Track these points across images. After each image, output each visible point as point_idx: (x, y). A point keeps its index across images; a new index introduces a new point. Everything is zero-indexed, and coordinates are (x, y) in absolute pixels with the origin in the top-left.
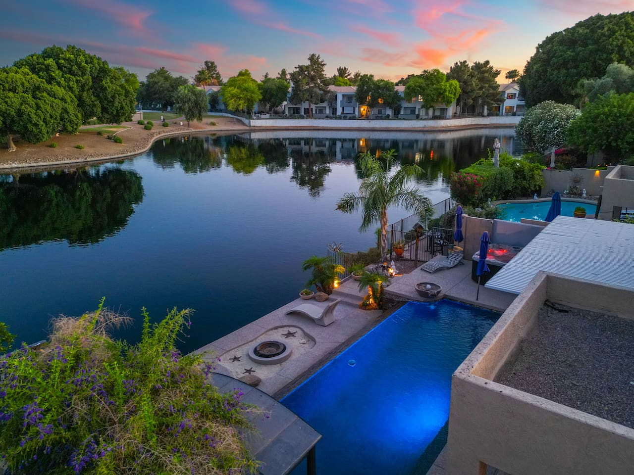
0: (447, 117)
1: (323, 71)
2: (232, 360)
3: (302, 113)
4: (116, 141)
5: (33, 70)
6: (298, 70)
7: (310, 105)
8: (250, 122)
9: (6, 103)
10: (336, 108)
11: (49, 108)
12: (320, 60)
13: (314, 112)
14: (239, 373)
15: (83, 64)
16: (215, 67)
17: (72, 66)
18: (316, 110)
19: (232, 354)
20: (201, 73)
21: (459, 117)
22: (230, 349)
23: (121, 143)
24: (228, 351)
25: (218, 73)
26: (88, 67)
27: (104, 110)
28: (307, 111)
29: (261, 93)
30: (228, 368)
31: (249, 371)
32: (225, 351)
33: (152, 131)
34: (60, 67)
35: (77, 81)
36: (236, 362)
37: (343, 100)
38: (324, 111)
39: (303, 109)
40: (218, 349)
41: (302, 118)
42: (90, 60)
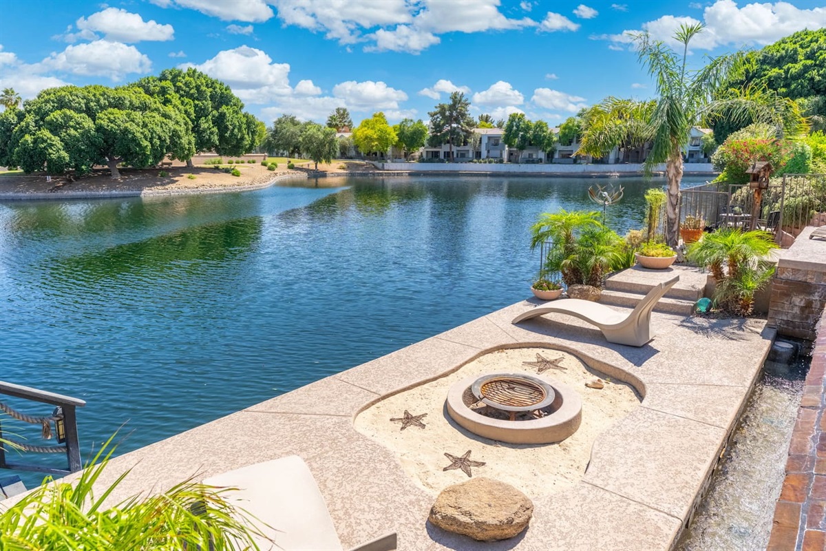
0: (610, 162)
1: (467, 110)
2: (400, 425)
3: (442, 156)
4: (233, 175)
5: (147, 91)
6: (438, 109)
7: (451, 148)
8: (383, 165)
9: (109, 119)
10: (480, 152)
11: (158, 130)
12: (464, 99)
13: (455, 156)
14: (431, 468)
15: (203, 88)
16: (348, 114)
17: (190, 90)
18: (457, 154)
19: (397, 405)
20: (332, 118)
21: (623, 162)
22: (390, 391)
23: (238, 176)
24: (384, 398)
25: (350, 122)
26: (208, 91)
27: (222, 138)
28: (448, 155)
29: (397, 135)
30: (390, 446)
31: (462, 463)
32: (376, 397)
33: (276, 171)
34: (178, 90)
35: (196, 106)
36: (412, 429)
37: (488, 142)
38: (466, 155)
39: (443, 153)
40: (355, 389)
41: (442, 161)
42: (212, 84)
